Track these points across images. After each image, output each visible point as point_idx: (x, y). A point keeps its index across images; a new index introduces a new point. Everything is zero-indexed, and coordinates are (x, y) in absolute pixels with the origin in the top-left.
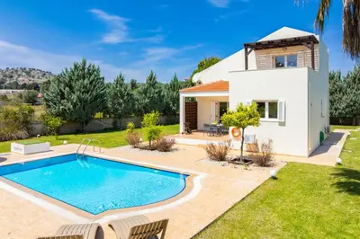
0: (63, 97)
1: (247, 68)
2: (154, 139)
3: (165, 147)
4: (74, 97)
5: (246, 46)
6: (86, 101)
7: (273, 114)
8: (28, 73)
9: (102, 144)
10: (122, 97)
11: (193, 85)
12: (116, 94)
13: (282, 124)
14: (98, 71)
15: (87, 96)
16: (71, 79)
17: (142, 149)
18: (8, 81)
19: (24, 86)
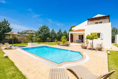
0: (40, 33)
1: (88, 24)
2: (64, 43)
3: (68, 45)
4: (43, 33)
5: (88, 19)
6: (45, 34)
7: (99, 37)
8: (31, 31)
9: (50, 44)
10: (53, 34)
11: (72, 30)
12: (52, 33)
13: (102, 39)
14: (48, 27)
15: (46, 33)
16: (42, 29)
17: (61, 45)
18: (27, 33)
19: (30, 33)
